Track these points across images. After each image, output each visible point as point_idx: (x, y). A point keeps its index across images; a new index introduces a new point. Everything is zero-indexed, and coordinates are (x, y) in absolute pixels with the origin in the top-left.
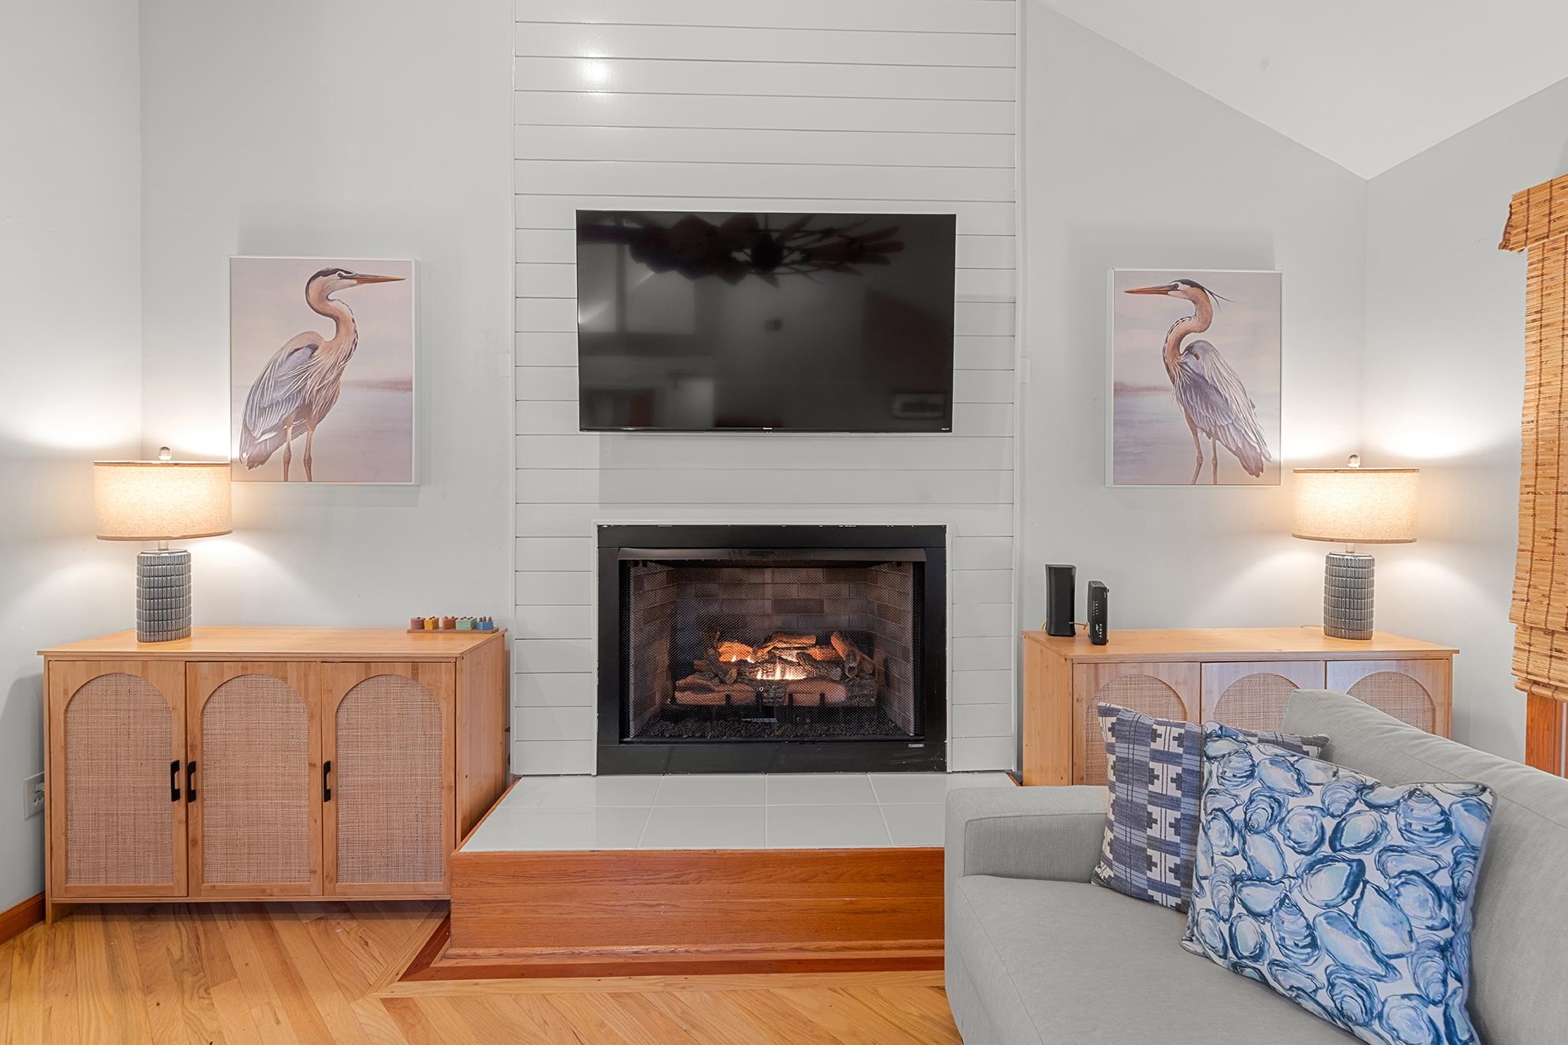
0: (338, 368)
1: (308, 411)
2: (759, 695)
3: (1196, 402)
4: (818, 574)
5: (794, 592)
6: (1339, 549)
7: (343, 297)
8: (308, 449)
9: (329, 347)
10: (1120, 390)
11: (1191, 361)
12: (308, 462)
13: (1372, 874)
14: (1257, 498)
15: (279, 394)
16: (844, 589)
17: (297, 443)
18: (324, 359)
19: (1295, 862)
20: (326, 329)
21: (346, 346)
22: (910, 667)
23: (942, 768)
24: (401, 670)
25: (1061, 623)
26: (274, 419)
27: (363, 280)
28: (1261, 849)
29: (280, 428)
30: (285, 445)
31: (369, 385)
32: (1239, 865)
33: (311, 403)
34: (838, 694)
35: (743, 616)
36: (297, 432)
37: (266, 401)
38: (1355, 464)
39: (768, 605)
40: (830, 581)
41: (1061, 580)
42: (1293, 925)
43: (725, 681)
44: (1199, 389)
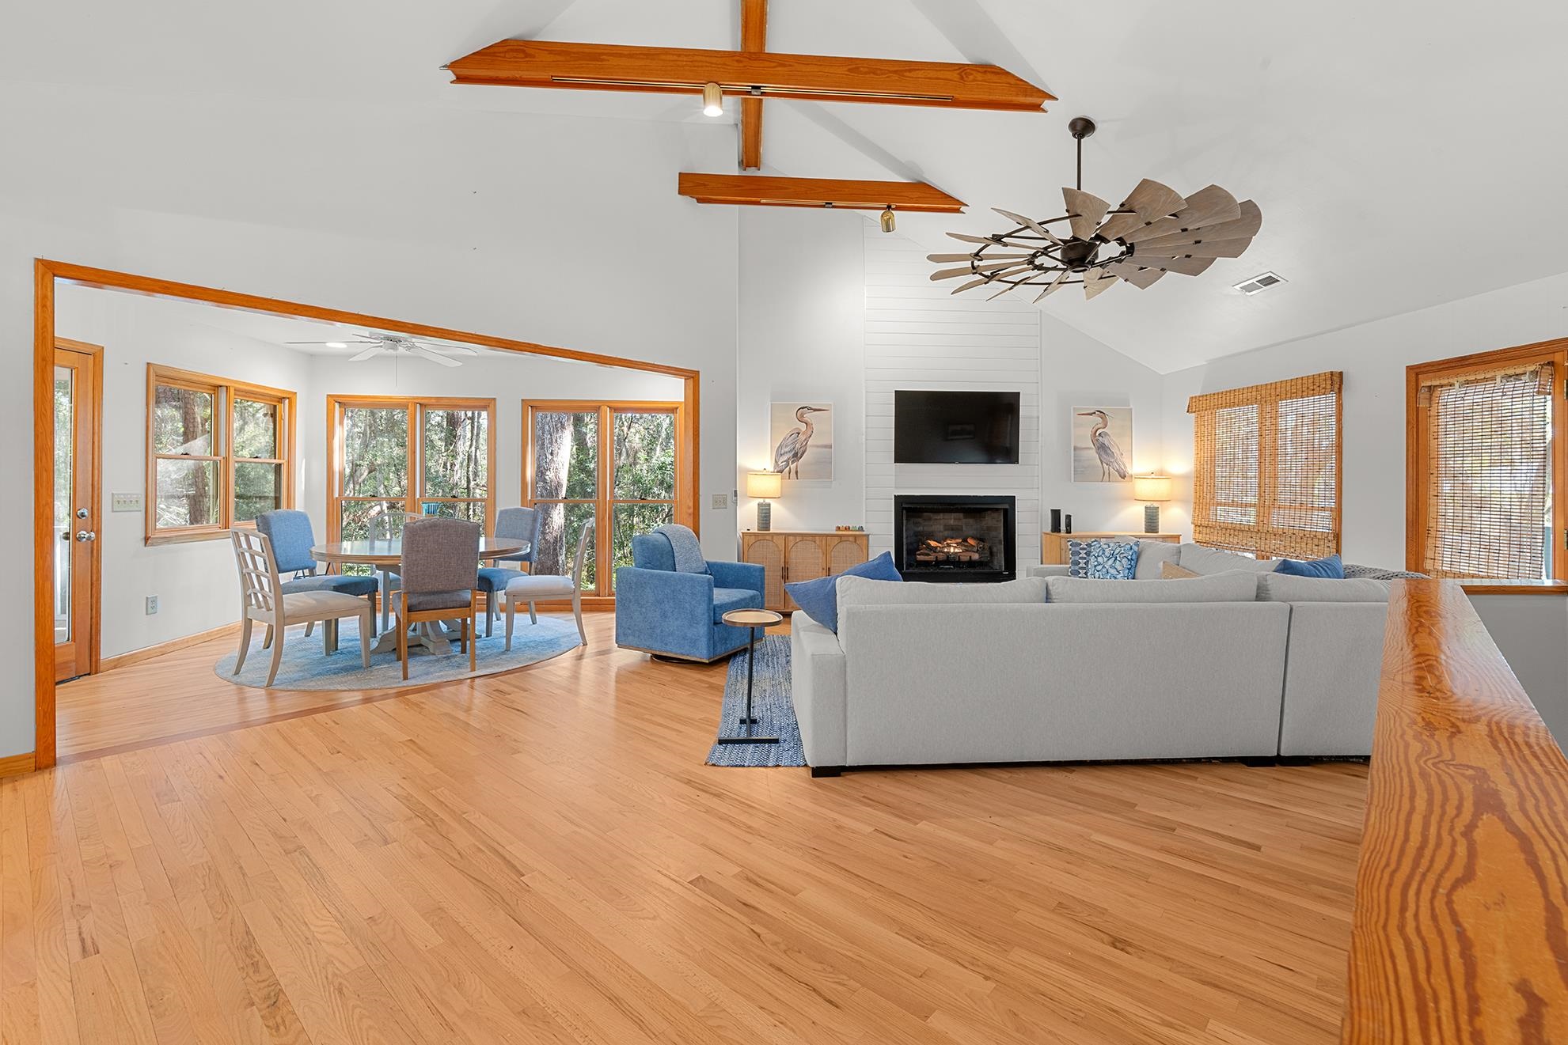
0: (806, 440)
1: (797, 456)
2: (948, 557)
3: (1102, 453)
4: (961, 515)
5: (952, 522)
6: (1149, 504)
7: (808, 416)
8: (796, 469)
9: (804, 433)
10: (1075, 449)
11: (1100, 438)
12: (797, 472)
13: (1118, 558)
14: (1121, 486)
15: (787, 449)
16: (971, 521)
17: (793, 466)
18: (802, 437)
19: (1106, 559)
20: (803, 427)
21: (809, 433)
22: (1002, 546)
24: (851, 539)
25: (1056, 528)
26: (785, 458)
27: (815, 410)
28: (1100, 559)
29: (787, 461)
30: (788, 468)
31: (818, 446)
32: (1096, 563)
33: (797, 453)
34: (976, 557)
35: (932, 532)
36: (793, 462)
37: (783, 452)
38: (1154, 476)
39: (942, 528)
40: (965, 517)
41: (1056, 514)
42: (1104, 570)
43: (935, 552)
44: (1102, 449)
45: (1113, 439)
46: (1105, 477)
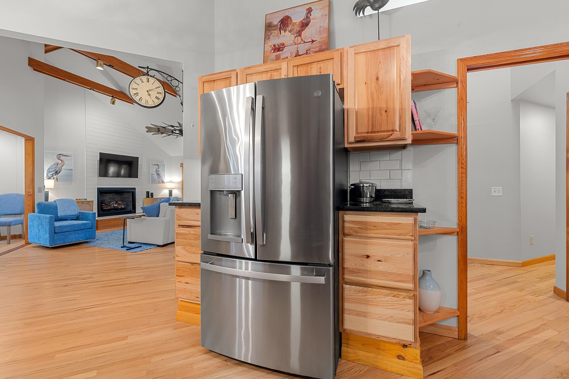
0: (62, 167)
1: (57, 173)
2: (114, 207)
3: (158, 176)
6: (170, 189)
7: (62, 158)
8: (57, 177)
9: (60, 164)
10: (152, 174)
11: (158, 172)
12: (57, 179)
14: (163, 185)
15: (52, 170)
17: (55, 177)
18: (59, 166)
20: (60, 162)
21: (63, 164)
22: (132, 202)
23: (136, 213)
25: (148, 196)
26: (52, 173)
27: (65, 156)
29: (53, 175)
31: (66, 170)
33: (57, 172)
34: (123, 207)
36: (55, 175)
37: (50, 171)
38: (171, 182)
39: (108, 198)
40: (116, 195)
41: (148, 193)
43: (110, 206)
44: (158, 175)
45: (161, 172)
46: (159, 182)
